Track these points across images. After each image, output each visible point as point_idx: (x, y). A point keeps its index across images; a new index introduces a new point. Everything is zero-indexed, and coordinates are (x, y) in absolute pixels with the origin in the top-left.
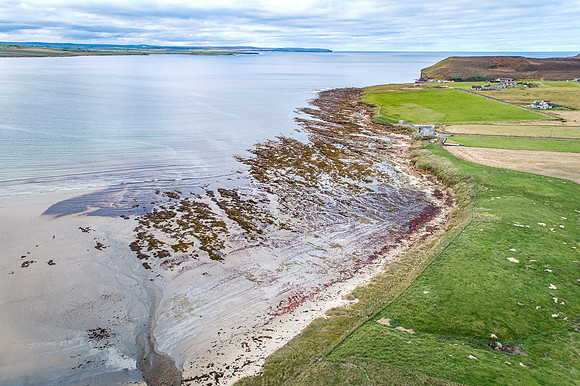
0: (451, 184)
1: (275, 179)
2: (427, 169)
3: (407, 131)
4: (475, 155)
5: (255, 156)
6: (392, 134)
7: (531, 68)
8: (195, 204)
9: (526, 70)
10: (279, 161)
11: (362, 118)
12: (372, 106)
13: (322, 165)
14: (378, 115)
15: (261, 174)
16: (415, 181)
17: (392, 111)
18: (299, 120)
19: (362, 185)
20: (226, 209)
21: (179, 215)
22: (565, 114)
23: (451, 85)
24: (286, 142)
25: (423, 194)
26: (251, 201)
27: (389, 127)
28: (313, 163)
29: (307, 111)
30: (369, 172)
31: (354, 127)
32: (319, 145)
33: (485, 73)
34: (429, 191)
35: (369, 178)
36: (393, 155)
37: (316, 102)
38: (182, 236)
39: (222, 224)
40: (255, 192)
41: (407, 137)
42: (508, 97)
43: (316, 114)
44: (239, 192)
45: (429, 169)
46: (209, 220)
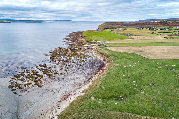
0: (108, 57)
1: (58, 60)
2: (101, 53)
3: (95, 43)
4: (113, 49)
5: (51, 53)
6: (91, 44)
7: (125, 25)
8: (31, 70)
9: (124, 26)
10: (59, 54)
11: (83, 40)
12: (85, 37)
13: (72, 55)
14: (87, 39)
15: (53, 59)
16: (98, 57)
17: (91, 38)
18: (64, 42)
19: (84, 59)
20: (42, 71)
21: (26, 74)
22: (133, 37)
23: (106, 30)
24: (60, 48)
25: (101, 60)
26: (50, 67)
27: (90, 42)
28: (69, 54)
29: (66, 39)
30: (86, 56)
31: (81, 43)
32: (71, 49)
33: (114, 27)
34: (102, 60)
35: (86, 57)
36: (92, 50)
37: (69, 36)
38: (28, 81)
39: (41, 76)
40: (52, 64)
41: (96, 45)
42: (120, 33)
43: (69, 40)
44: (46, 65)
45: (102, 53)
46: (37, 75)
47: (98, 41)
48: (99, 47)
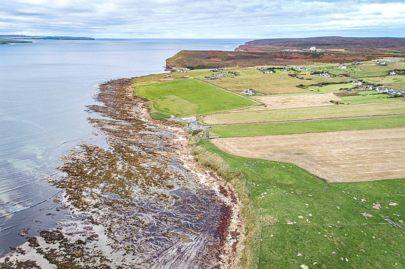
2: (208, 166)
3: (179, 125)
4: (231, 146)
6: (169, 128)
7: (230, 59)
9: (227, 60)
11: (142, 112)
12: (146, 100)
14: (154, 111)
19: (167, 192)
22: (263, 99)
23: (191, 76)
25: (213, 193)
30: (168, 176)
32: (118, 149)
34: (216, 188)
37: (100, 97)
42: (227, 85)
47: (184, 119)
48: (193, 140)
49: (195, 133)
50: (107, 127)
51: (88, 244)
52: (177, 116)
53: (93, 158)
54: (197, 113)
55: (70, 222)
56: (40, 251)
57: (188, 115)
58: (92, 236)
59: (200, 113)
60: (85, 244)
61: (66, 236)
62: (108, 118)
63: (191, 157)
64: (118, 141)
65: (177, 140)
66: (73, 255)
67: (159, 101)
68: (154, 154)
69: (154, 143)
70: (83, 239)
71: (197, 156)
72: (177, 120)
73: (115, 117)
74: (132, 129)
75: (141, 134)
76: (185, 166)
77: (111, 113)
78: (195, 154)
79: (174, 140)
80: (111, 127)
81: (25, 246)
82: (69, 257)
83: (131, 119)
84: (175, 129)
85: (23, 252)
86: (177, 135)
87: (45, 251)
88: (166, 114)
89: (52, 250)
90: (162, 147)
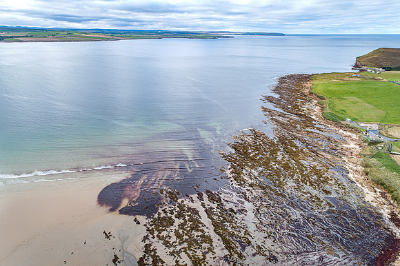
2: (380, 183)
3: (356, 131)
6: (341, 131)
12: (322, 98)
17: (339, 105)
18: (265, 110)
34: (385, 212)
43: (277, 103)
47: (363, 125)
48: (368, 150)
49: (373, 143)
50: (277, 118)
51: (238, 215)
52: (354, 120)
53: (258, 143)
54: (382, 121)
55: (228, 191)
56: (203, 205)
57: (368, 121)
58: (242, 210)
59: (385, 122)
60: (235, 213)
61: (223, 201)
62: (280, 110)
63: (360, 168)
64: (284, 132)
65: (347, 146)
66: (225, 219)
67: (336, 102)
68: (317, 154)
69: (320, 143)
70: (235, 209)
71: (368, 170)
72: (353, 124)
73: (286, 110)
74: (300, 125)
75: (308, 131)
76: (350, 175)
77: (284, 105)
78: (367, 166)
79: (344, 145)
80: (281, 119)
81: (195, 196)
82: (222, 219)
83: (301, 115)
84: (348, 133)
85: (193, 201)
86: (348, 140)
87: (206, 206)
88: (341, 116)
89: (212, 208)
90: (328, 149)
